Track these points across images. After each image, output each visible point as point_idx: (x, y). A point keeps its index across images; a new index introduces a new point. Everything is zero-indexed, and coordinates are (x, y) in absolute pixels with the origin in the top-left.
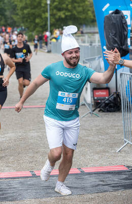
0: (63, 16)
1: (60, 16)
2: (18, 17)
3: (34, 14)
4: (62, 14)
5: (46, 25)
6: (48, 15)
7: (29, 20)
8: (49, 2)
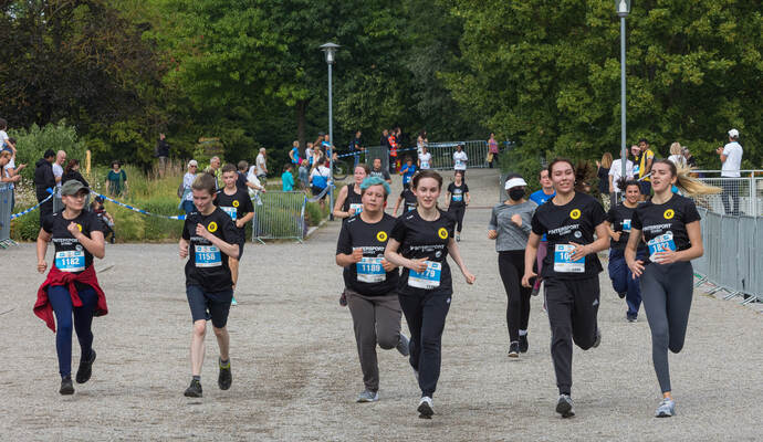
0: (696, 77)
1: (678, 77)
2: (469, 79)
3: (550, 66)
4: (688, 68)
5: (609, 119)
6: (620, 69)
7: (523, 98)
8: (623, 8)
